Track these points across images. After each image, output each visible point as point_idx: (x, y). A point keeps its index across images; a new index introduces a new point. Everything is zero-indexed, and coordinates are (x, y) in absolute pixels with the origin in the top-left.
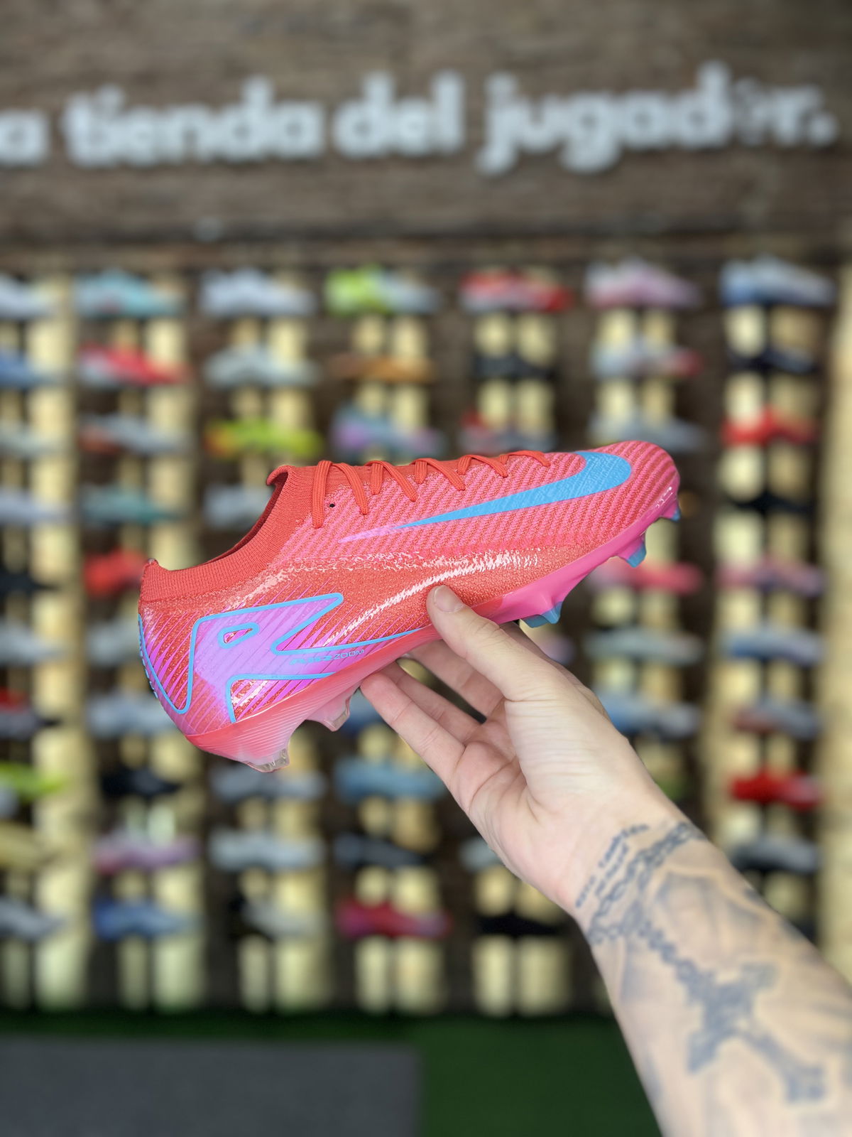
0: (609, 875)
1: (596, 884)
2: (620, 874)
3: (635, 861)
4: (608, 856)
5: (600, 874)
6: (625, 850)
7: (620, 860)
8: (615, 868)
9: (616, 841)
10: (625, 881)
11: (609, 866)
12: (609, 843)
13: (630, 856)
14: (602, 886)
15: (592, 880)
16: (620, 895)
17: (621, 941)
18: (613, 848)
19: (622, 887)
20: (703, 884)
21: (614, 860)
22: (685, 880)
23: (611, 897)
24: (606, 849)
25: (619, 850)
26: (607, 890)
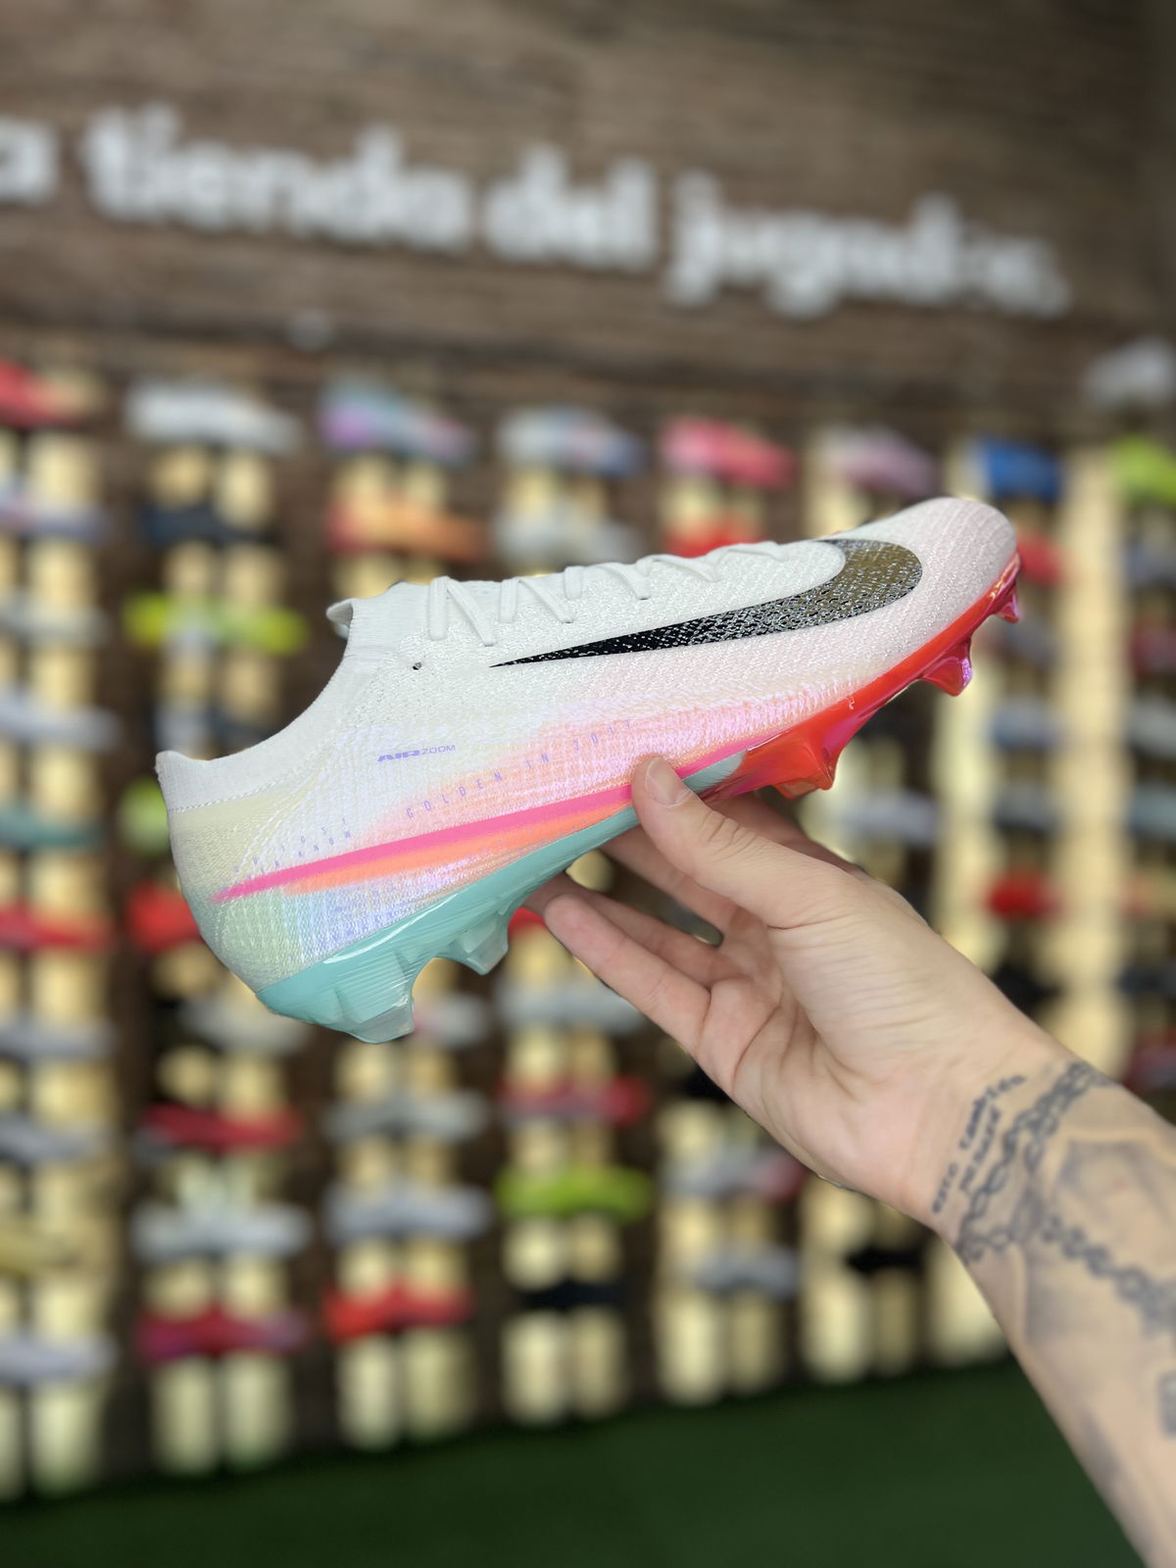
3: (1015, 1130)
6: (995, 1116)
17: (1014, 1252)
20: (1129, 1152)
22: (1100, 1150)
24: (967, 1119)
25: (985, 1117)
26: (978, 1181)
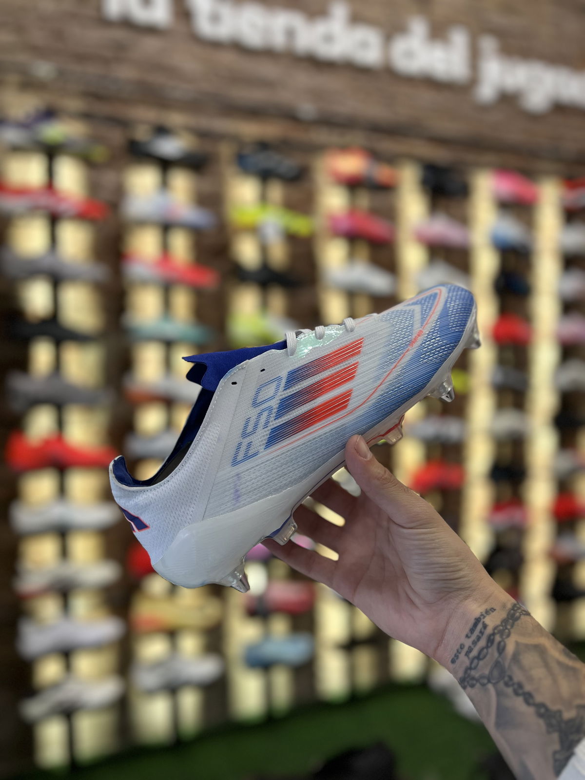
0: (475, 643)
1: (466, 649)
2: (482, 643)
4: (472, 630)
5: (468, 643)
6: (485, 626)
7: (482, 633)
8: (479, 638)
9: (477, 621)
10: (487, 647)
11: (474, 637)
12: (472, 621)
13: (489, 631)
14: (470, 650)
15: (462, 646)
16: (485, 657)
17: (491, 688)
18: (475, 625)
19: (485, 650)
20: (540, 650)
21: (477, 632)
22: (528, 647)
23: (478, 658)
24: (470, 625)
25: (480, 626)
26: (475, 653)
